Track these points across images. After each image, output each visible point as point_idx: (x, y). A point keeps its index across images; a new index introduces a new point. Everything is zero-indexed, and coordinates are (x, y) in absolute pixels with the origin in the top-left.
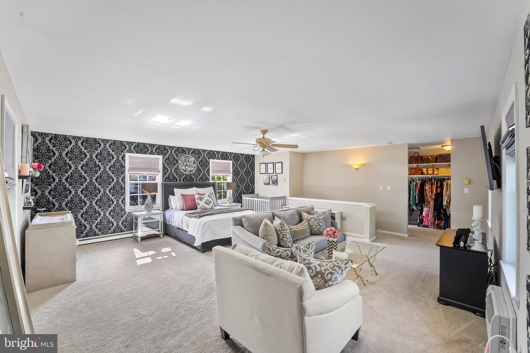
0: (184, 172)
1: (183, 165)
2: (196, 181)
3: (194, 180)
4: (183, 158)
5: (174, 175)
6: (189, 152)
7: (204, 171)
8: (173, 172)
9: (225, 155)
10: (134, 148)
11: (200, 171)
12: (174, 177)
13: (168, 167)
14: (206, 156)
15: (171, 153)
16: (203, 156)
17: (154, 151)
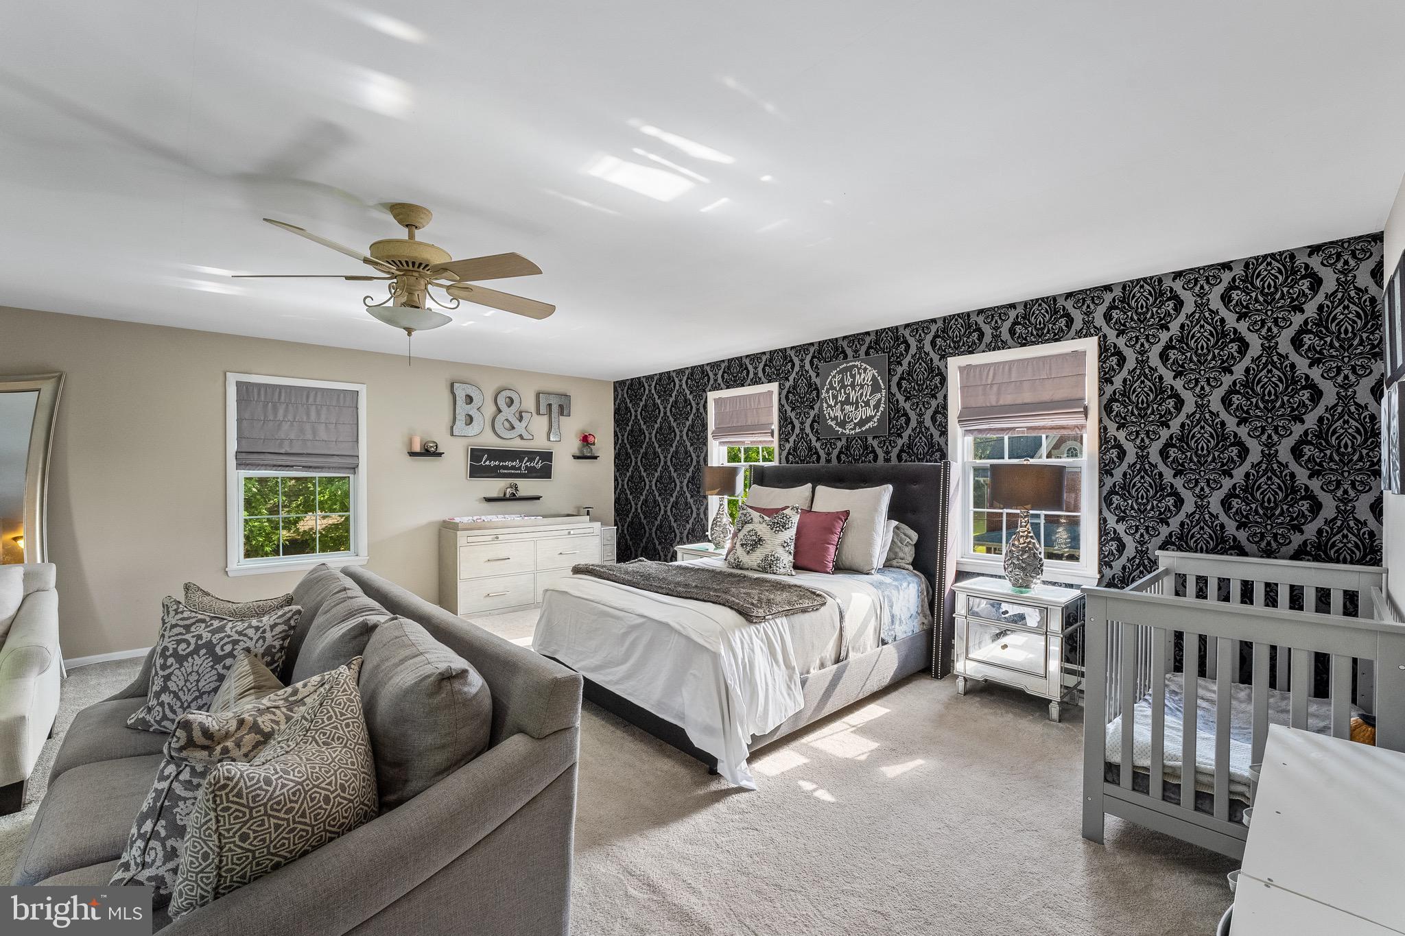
0: (838, 428)
1: (836, 404)
2: (887, 460)
3: (876, 458)
4: (834, 377)
5: (811, 441)
6: (856, 351)
7: (921, 415)
8: (808, 430)
9: (1040, 316)
10: (723, 376)
11: (903, 419)
12: (810, 449)
13: (793, 415)
14: (928, 347)
15: (802, 367)
16: (913, 350)
17: (760, 374)
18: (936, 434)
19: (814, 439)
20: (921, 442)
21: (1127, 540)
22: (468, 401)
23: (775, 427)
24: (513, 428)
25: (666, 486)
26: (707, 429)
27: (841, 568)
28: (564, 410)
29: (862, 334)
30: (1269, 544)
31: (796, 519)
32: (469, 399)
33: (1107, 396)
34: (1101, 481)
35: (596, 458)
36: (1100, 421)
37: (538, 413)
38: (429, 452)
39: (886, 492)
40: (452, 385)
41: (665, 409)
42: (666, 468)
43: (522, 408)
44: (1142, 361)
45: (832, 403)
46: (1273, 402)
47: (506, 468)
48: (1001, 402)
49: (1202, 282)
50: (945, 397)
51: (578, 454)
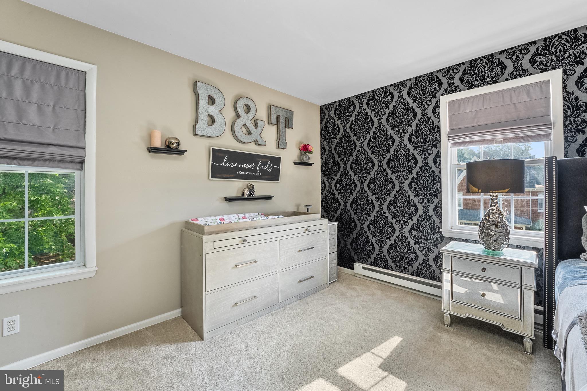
22: (211, 102)
24: (249, 133)
25: (381, 187)
26: (439, 132)
28: (289, 123)
32: (212, 100)
35: (310, 164)
37: (270, 123)
38: (171, 149)
40: (195, 85)
41: (381, 120)
43: (257, 117)
47: (244, 169)
51: (297, 160)
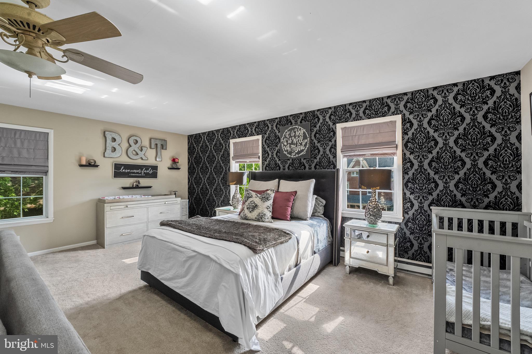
0: (288, 155)
1: (287, 144)
2: (310, 169)
3: (305, 168)
4: (287, 132)
6: (296, 121)
7: (325, 149)
8: (275, 156)
9: (377, 106)
10: (237, 133)
11: (317, 151)
12: (276, 164)
13: (268, 149)
14: (328, 119)
15: (272, 128)
16: (321, 121)
17: (254, 132)
18: (331, 157)
19: (277, 160)
20: (325, 161)
21: (415, 202)
22: (114, 141)
23: (260, 155)
24: (137, 154)
25: (211, 181)
26: (230, 156)
27: (293, 218)
28: (164, 147)
29: (299, 114)
30: (475, 203)
31: (273, 195)
32: (114, 140)
33: (405, 140)
34: (403, 177)
36: (403, 151)
37: (151, 148)
38: (91, 165)
39: (313, 182)
40: (104, 132)
41: (211, 147)
42: (211, 173)
43: (142, 145)
44: (420, 125)
45: (286, 144)
46: (476, 142)
47: (134, 173)
48: (360, 143)
49: (445, 92)
50: (335, 141)
51: (170, 167)
